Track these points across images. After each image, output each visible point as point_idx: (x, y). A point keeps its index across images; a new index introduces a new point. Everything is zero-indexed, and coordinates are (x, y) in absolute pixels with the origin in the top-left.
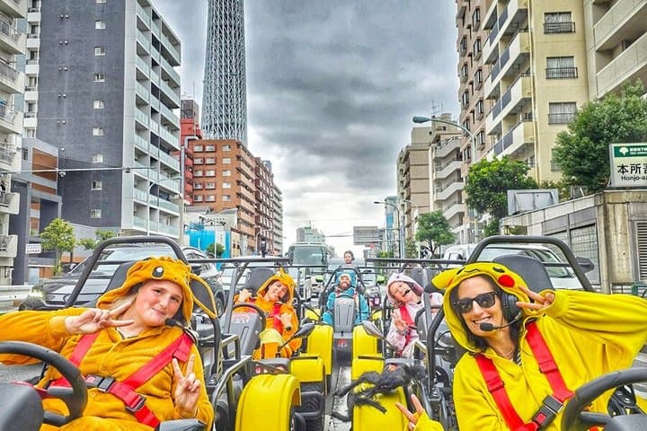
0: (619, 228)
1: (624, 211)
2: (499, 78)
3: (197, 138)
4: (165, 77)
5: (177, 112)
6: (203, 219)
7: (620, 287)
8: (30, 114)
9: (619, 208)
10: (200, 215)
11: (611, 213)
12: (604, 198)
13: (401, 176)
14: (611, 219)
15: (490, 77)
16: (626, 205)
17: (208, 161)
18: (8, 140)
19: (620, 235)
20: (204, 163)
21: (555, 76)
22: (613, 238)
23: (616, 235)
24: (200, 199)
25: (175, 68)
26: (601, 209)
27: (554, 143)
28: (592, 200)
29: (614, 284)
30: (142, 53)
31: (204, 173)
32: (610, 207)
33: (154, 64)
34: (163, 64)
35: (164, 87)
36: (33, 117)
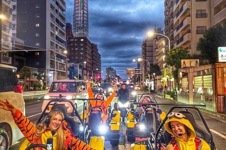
0: (220, 76)
1: (222, 70)
2: (179, 17)
3: (71, 36)
4: (61, 16)
5: (64, 28)
6: (74, 65)
7: (219, 96)
8: (14, 29)
9: (220, 69)
10: (73, 64)
11: (217, 71)
12: (215, 66)
13: (143, 50)
14: (217, 73)
15: (176, 17)
16: (223, 69)
17: (75, 45)
18: (7, 38)
19: (220, 79)
20: (74, 45)
21: (199, 16)
22: (218, 80)
23: (219, 78)
24: (73, 58)
25: (64, 12)
26: (214, 69)
27: (198, 41)
28: (211, 66)
29: (218, 95)
30: (52, 7)
31: (74, 49)
32: (217, 69)
33: (57, 11)
34: (60, 11)
35: (60, 19)
36: (15, 30)
